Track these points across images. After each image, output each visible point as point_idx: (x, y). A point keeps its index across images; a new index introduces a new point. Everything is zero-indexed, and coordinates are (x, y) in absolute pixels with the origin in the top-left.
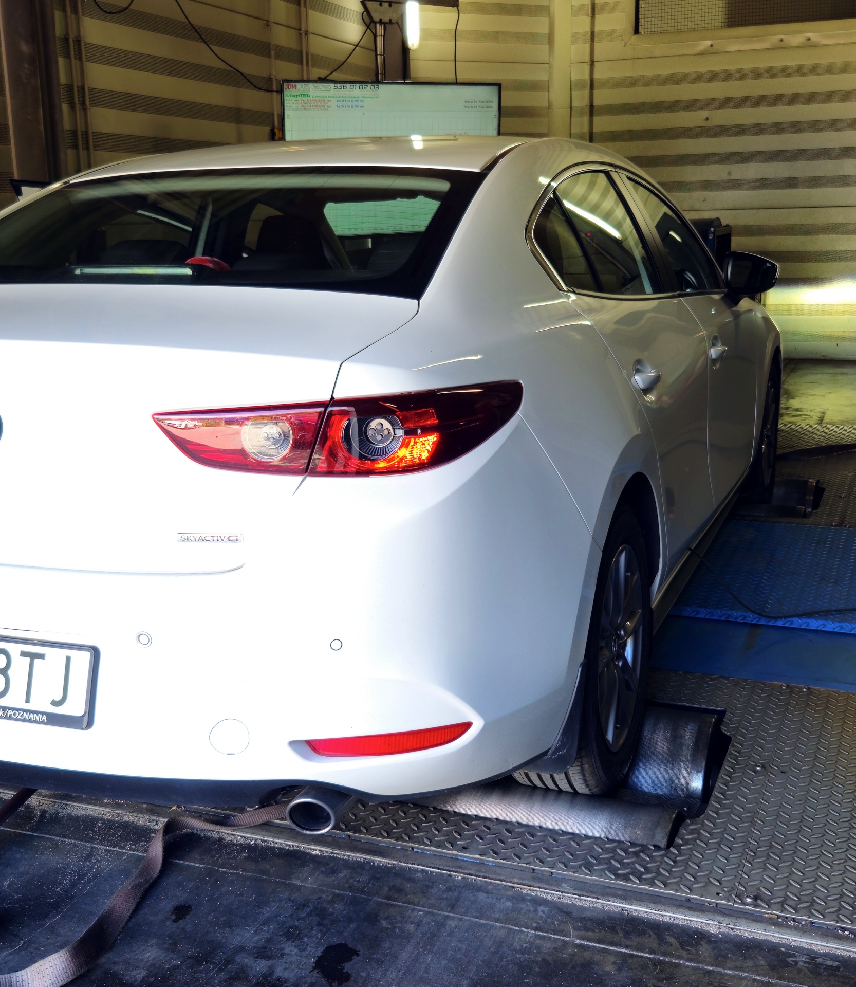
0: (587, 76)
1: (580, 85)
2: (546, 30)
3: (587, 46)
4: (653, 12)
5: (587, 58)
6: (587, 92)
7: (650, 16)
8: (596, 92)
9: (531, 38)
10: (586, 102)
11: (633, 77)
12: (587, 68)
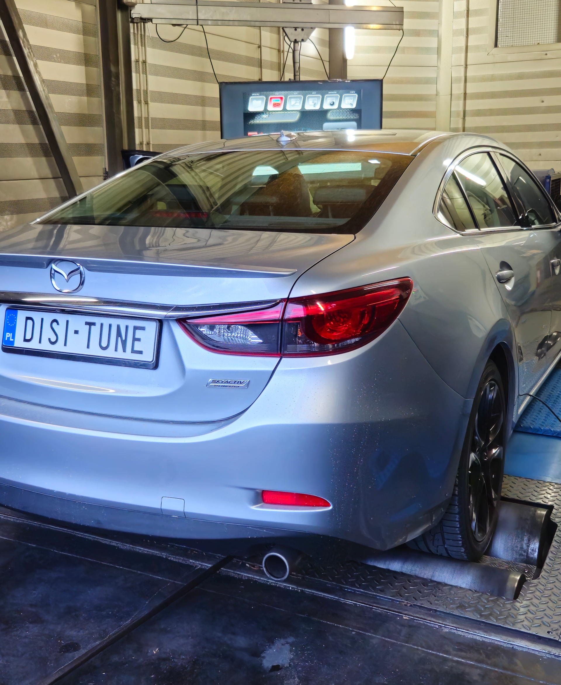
0: (462, 75)
1: (458, 80)
2: (435, 45)
3: (463, 55)
4: (507, 33)
5: (463, 63)
6: (462, 84)
7: (505, 35)
8: (467, 84)
9: (426, 50)
10: (462, 91)
11: (493, 75)
12: (463, 69)
